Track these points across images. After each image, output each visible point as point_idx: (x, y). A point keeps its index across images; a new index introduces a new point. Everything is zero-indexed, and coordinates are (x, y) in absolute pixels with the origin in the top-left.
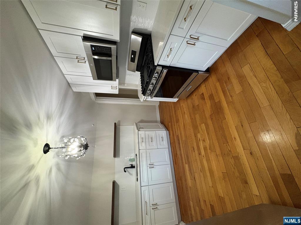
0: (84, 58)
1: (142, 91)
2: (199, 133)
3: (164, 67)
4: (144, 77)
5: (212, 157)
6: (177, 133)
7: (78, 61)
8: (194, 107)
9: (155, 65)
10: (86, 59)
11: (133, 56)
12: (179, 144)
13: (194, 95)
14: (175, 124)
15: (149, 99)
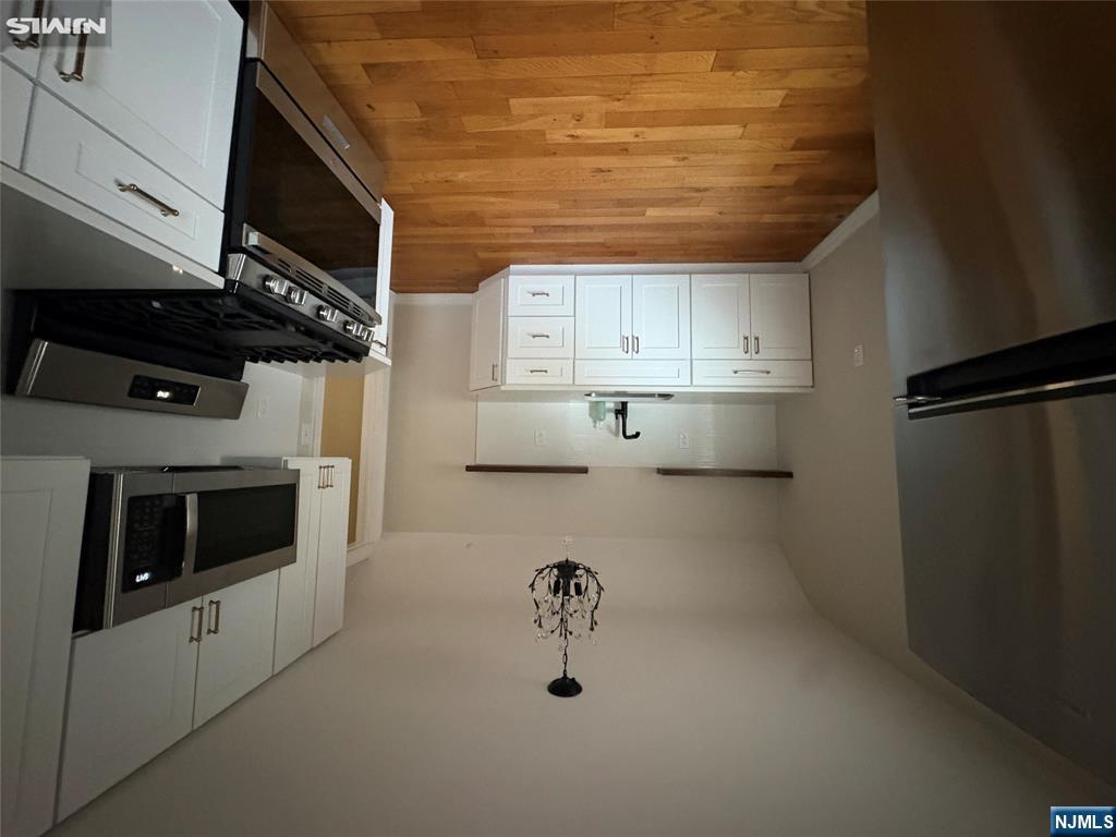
0: (194, 609)
1: (346, 360)
2: (544, 134)
3: (230, 245)
4: (278, 348)
5: (651, 96)
6: (521, 230)
7: (209, 631)
8: (425, 131)
9: (222, 287)
10: (197, 602)
11: (161, 394)
12: (565, 228)
13: (367, 113)
14: (487, 230)
15: (381, 332)
